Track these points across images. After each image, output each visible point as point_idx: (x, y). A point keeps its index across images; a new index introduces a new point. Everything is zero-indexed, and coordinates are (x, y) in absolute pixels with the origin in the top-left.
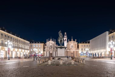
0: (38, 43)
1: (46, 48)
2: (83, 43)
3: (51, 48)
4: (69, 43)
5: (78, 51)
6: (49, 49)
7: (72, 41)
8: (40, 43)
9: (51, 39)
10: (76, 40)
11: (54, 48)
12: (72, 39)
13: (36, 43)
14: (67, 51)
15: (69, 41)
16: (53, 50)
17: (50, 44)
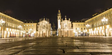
0: (31, 23)
1: (39, 28)
2: (77, 22)
3: (44, 28)
4: (63, 22)
5: (73, 31)
6: (42, 28)
7: (66, 21)
8: (33, 23)
9: (44, 19)
10: (69, 19)
11: (47, 28)
12: (66, 19)
13: (29, 23)
14: (60, 31)
15: (62, 21)
16: (46, 29)
17: (43, 24)
